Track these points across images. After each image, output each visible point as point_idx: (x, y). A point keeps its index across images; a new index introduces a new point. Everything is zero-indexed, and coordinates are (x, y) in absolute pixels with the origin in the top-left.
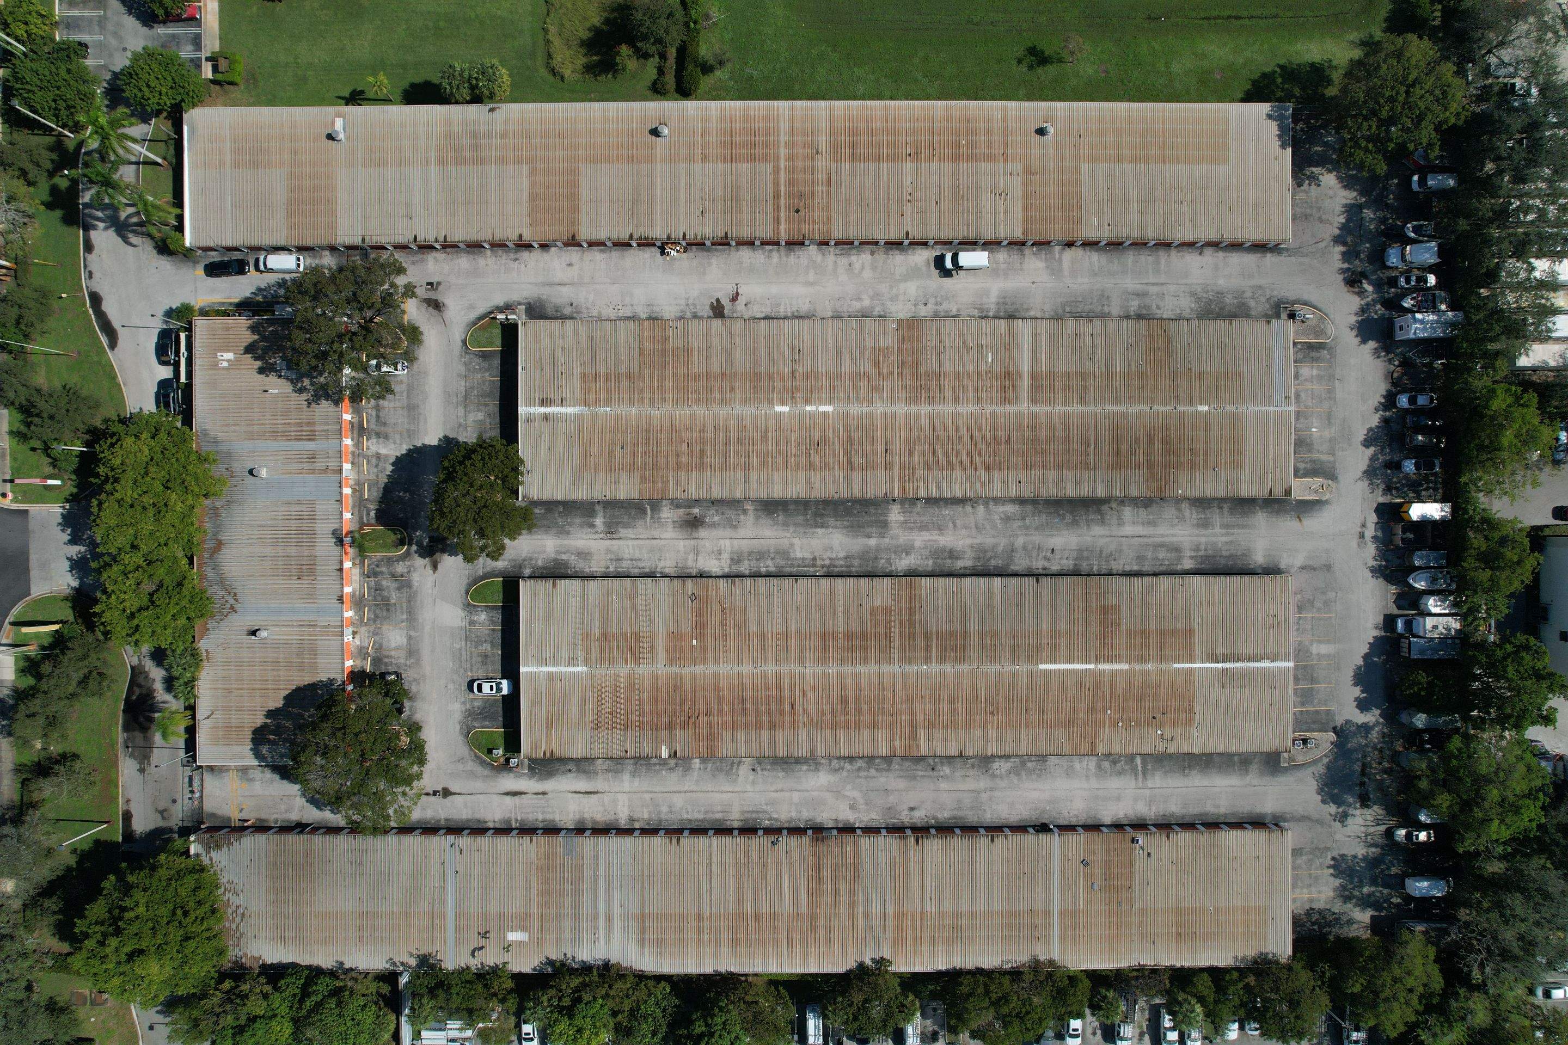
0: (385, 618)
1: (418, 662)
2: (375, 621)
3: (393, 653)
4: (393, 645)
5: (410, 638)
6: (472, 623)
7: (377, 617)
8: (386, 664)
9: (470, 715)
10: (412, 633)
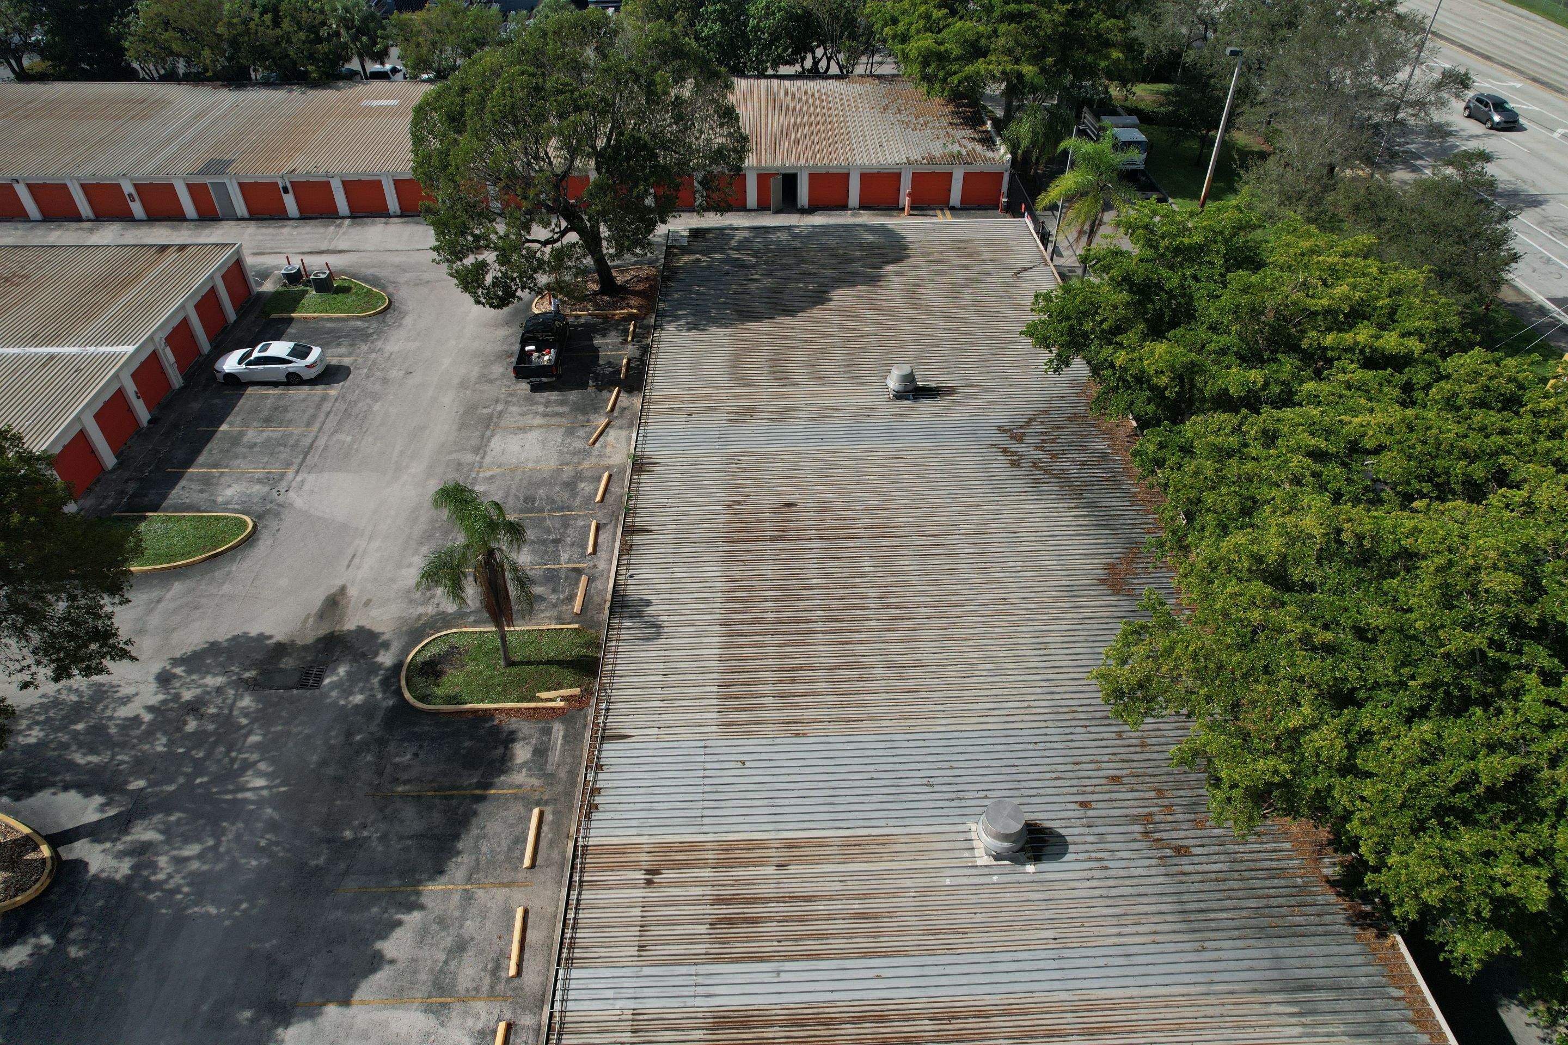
0: (543, 483)
1: (470, 409)
2: (578, 476)
3: (538, 421)
4: (533, 436)
5: (480, 449)
6: (272, 481)
7: (571, 486)
8: (562, 403)
9: (368, 335)
10: (469, 458)
